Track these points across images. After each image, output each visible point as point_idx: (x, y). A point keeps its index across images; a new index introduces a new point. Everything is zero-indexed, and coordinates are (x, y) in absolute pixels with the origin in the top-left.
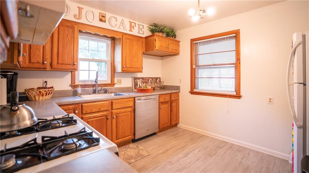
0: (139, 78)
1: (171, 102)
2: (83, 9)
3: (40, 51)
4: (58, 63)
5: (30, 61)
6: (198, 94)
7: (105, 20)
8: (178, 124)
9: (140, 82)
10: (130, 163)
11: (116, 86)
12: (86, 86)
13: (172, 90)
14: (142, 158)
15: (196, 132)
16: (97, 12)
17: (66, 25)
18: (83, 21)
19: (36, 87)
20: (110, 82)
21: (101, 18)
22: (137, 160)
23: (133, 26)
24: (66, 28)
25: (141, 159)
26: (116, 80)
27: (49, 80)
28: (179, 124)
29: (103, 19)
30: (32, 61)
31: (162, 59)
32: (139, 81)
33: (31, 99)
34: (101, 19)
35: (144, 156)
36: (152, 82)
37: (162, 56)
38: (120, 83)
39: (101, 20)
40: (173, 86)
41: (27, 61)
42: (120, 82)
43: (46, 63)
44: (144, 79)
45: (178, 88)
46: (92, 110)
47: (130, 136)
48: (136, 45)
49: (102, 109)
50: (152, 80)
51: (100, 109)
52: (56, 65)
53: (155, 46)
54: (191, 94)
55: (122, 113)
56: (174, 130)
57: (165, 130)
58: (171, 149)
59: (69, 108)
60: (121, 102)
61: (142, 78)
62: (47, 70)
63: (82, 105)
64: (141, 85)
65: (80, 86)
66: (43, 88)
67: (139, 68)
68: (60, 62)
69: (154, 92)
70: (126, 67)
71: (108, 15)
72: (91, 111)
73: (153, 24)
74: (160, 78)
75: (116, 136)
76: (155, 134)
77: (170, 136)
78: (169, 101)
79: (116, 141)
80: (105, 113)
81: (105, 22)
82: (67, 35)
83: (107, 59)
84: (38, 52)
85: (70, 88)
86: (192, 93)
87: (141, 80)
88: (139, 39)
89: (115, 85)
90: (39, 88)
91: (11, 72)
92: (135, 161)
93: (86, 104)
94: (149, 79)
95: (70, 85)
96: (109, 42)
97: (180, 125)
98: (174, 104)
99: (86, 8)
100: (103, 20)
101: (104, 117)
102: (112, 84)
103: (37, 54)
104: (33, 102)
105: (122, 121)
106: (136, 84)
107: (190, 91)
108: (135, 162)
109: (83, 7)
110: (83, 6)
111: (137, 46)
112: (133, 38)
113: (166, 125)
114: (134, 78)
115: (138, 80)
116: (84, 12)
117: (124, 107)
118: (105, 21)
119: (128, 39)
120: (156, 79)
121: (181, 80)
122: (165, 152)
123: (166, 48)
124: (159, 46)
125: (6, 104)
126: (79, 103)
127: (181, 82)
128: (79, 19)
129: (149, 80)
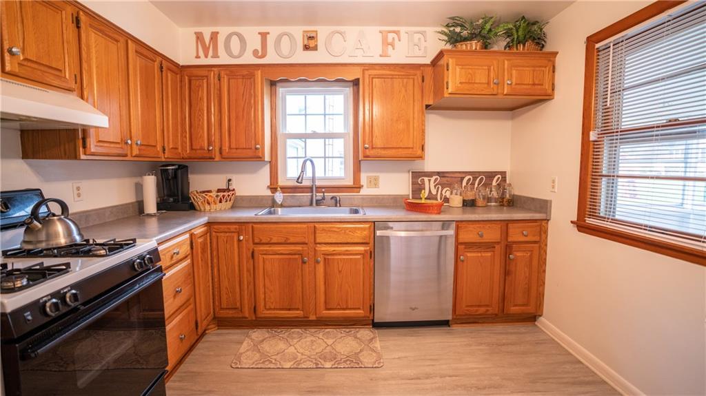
0: (430, 174)
1: (509, 248)
2: (268, 33)
3: (203, 129)
4: (230, 148)
5: (192, 149)
6: (599, 233)
7: (316, 46)
8: (540, 316)
9: (432, 185)
10: (319, 366)
11: (364, 192)
12: (298, 190)
13: (529, 210)
14: (352, 368)
15: (582, 360)
16: (298, 32)
17: (240, 75)
18: (271, 58)
19: (214, 188)
20: (350, 182)
21: (306, 42)
22: (337, 368)
23: (390, 40)
24: (241, 80)
25: (348, 368)
26: (364, 178)
27: (234, 177)
28: (542, 319)
29: (312, 43)
30: (194, 147)
31: (513, 118)
32: (429, 180)
33: (198, 209)
34: (305, 45)
35: (360, 365)
36: (473, 184)
37: (512, 109)
38: (376, 185)
39: (306, 48)
40: (533, 199)
41: (188, 148)
42: (374, 182)
43: (212, 150)
44: (447, 175)
45: (544, 206)
46: (271, 239)
47: (362, 311)
48: (403, 90)
49: (292, 240)
50: (475, 179)
51: (287, 238)
52: (227, 150)
53: (447, 83)
54: (579, 231)
55: (340, 254)
56: (516, 331)
57: (483, 323)
58: (441, 377)
59: (228, 228)
60: (338, 230)
61: (438, 173)
62: (216, 160)
63: (252, 227)
64: (434, 192)
65: (279, 189)
66: (224, 191)
67: (412, 148)
68: (233, 146)
69: (474, 213)
70: (373, 148)
71: (323, 32)
72: (269, 239)
73: (452, 21)
74: (503, 174)
75: (325, 302)
76: (445, 323)
77: (481, 344)
78: (498, 243)
79: (324, 312)
80: (299, 248)
81: (316, 50)
82: (243, 94)
83: (346, 132)
84: (201, 132)
85: (269, 193)
86: (582, 226)
87: (434, 177)
88: (412, 72)
89: (361, 190)
90: (219, 191)
91: (173, 165)
92: (331, 368)
93: (259, 226)
94: (463, 176)
95: (268, 187)
96: (349, 91)
97: (543, 321)
98: (519, 254)
99: (274, 31)
100: (311, 46)
101: (297, 256)
102: (357, 187)
103: (199, 135)
104: (202, 213)
105: (340, 272)
106: (417, 189)
107: (575, 219)
108: (331, 370)
109: (267, 31)
110: (268, 27)
111: (406, 91)
112: (393, 73)
113: (482, 310)
114: (412, 172)
115: (426, 179)
116: (271, 40)
117: (346, 242)
118: (315, 48)
119: (379, 77)
120: (490, 175)
121: (554, 182)
122: (419, 378)
123: (488, 83)
124: (461, 83)
125: (155, 212)
126: (248, 223)
127: (553, 187)
128: (263, 56)
129: (462, 179)
